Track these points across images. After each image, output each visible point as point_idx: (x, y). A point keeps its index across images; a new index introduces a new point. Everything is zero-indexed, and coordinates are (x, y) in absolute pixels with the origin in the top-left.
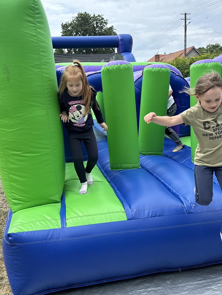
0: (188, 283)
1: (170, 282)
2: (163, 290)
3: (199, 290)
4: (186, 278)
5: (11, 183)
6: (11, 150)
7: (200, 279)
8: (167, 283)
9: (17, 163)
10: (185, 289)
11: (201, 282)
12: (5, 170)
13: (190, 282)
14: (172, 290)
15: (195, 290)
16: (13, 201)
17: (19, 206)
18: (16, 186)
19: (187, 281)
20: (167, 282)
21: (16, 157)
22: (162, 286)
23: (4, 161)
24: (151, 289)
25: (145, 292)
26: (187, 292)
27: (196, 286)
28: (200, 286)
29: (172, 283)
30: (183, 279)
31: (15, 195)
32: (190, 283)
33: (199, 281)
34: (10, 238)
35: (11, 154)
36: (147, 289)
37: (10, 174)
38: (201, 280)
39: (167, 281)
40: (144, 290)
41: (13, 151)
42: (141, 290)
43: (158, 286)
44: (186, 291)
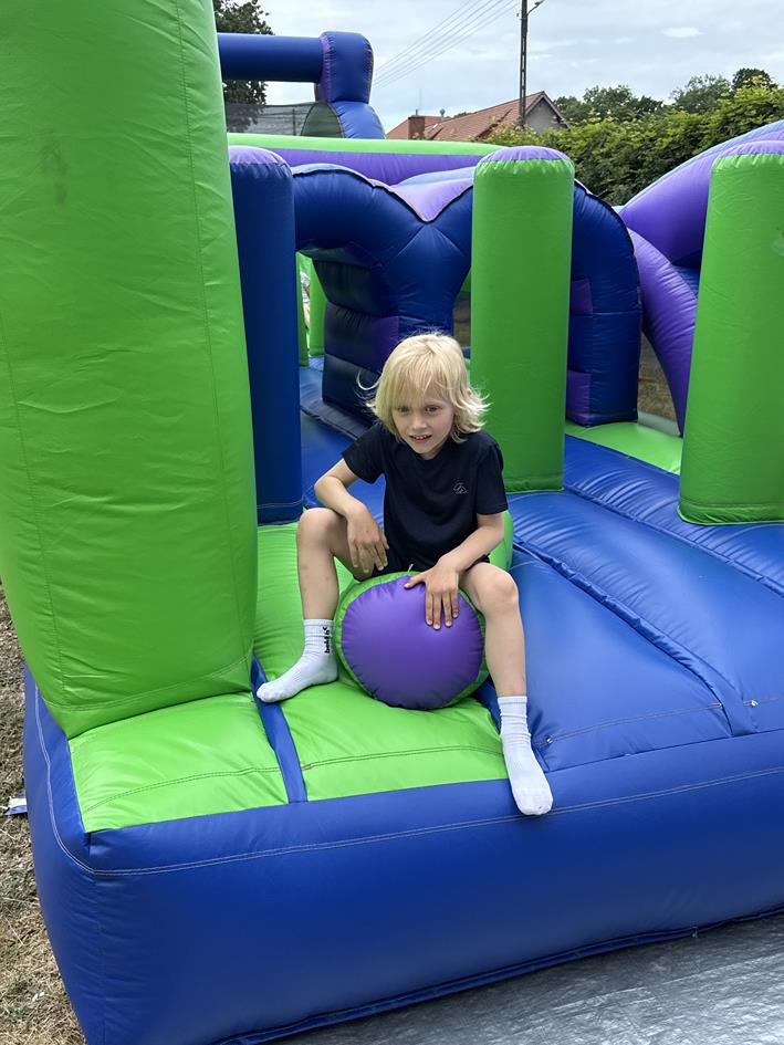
0: (728, 968)
1: (664, 965)
2: (647, 997)
3: (771, 989)
4: (716, 947)
5: (57, 617)
6: (65, 489)
7: (764, 949)
8: (653, 970)
9: (90, 541)
10: (723, 990)
11: (770, 960)
12: (35, 567)
13: (735, 962)
14: (682, 999)
15: (759, 989)
16: (68, 692)
17: (93, 712)
18: (84, 631)
19: (721, 961)
20: (653, 966)
21: (83, 519)
22: (641, 983)
23: (32, 531)
24: (605, 997)
25: (585, 1012)
26: (733, 1001)
27: (756, 974)
28: (771, 974)
29: (673, 970)
30: (708, 953)
31: (79, 668)
32: (735, 966)
33: (760, 955)
34: (94, 850)
35: (63, 507)
36: (590, 1001)
37: (58, 584)
38: (768, 954)
39: (653, 963)
40: (580, 1003)
41: (74, 492)
42: (569, 1005)
43: (625, 983)
44: (729, 995)
